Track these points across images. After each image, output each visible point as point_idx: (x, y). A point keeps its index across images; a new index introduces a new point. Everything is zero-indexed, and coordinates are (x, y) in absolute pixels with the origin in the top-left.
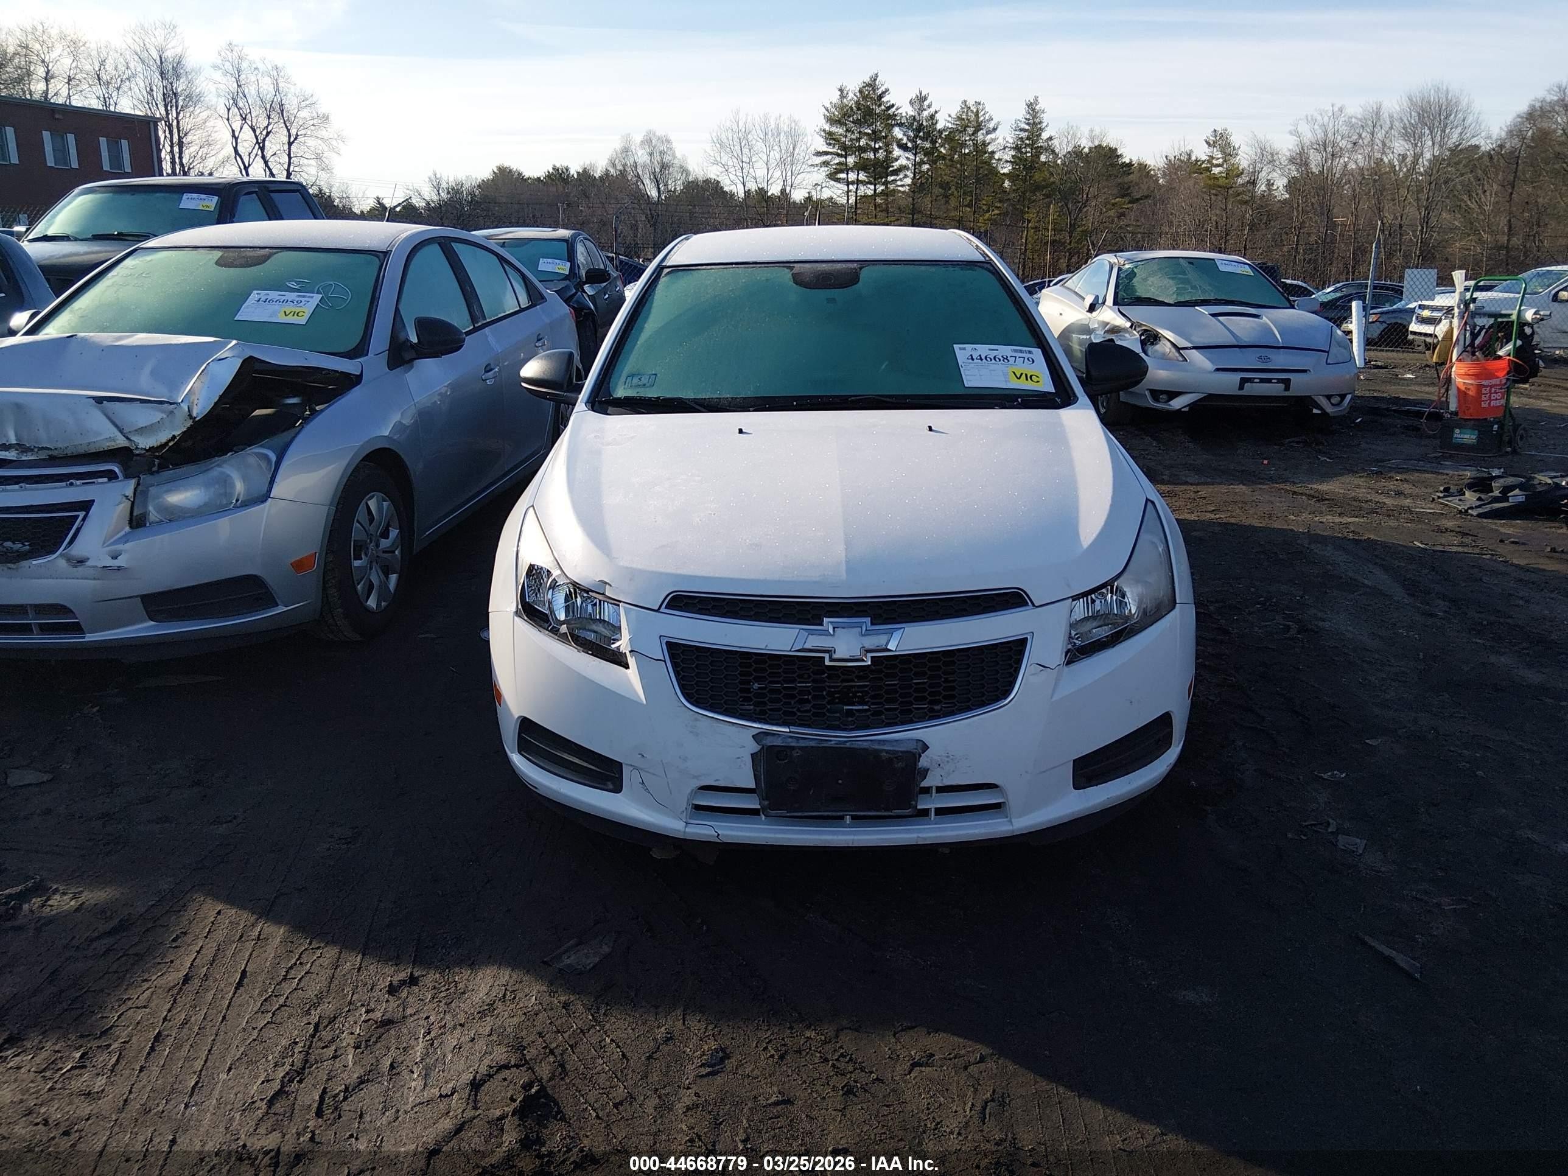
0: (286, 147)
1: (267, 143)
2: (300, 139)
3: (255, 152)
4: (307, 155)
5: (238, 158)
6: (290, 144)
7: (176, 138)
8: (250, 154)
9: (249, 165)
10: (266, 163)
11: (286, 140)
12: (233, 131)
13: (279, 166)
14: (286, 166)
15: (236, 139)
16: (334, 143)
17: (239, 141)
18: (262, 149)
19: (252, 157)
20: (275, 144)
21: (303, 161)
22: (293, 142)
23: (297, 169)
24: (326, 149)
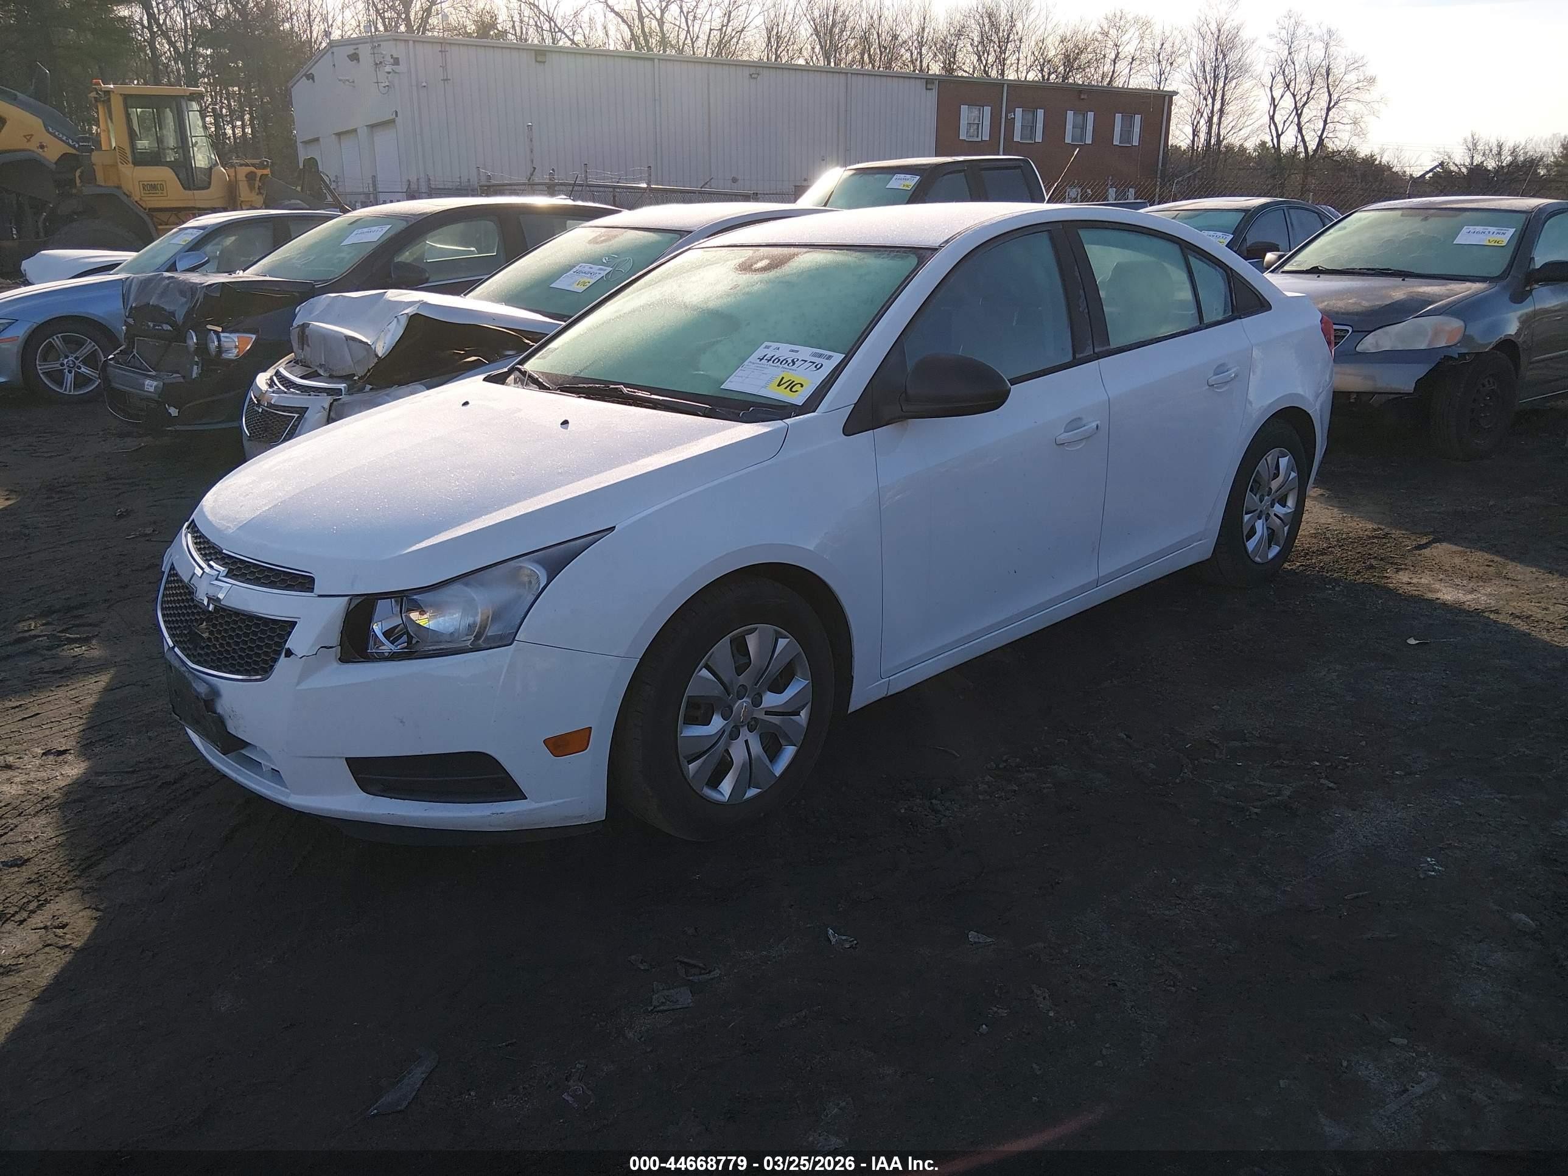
0: (1324, 113)
1: (1305, 110)
2: (1340, 104)
3: (1291, 119)
4: (1345, 120)
5: (1272, 127)
6: (1329, 109)
7: (1218, 106)
8: (1285, 122)
9: (1282, 133)
10: (1300, 130)
11: (1325, 106)
12: (1273, 99)
13: (1313, 133)
14: (1319, 133)
15: (1275, 106)
16: (1376, 106)
17: (1277, 109)
18: (1299, 116)
19: (1287, 125)
20: (1313, 112)
21: (1339, 126)
22: (1333, 106)
23: (1330, 135)
24: (1366, 112)
